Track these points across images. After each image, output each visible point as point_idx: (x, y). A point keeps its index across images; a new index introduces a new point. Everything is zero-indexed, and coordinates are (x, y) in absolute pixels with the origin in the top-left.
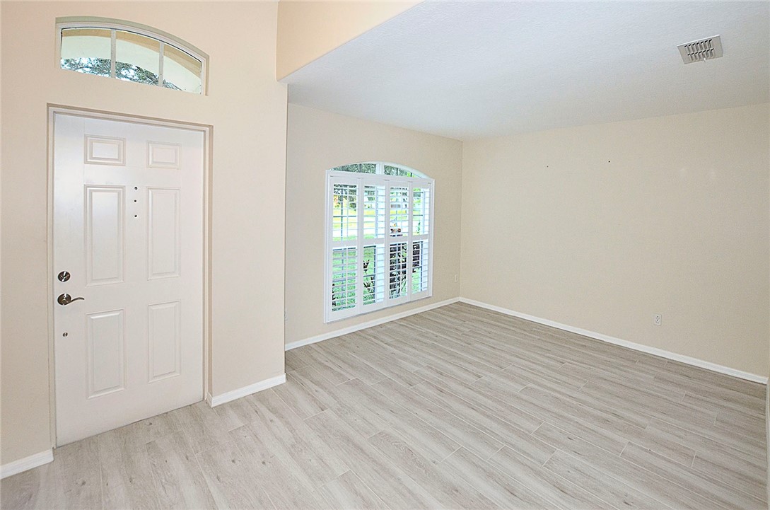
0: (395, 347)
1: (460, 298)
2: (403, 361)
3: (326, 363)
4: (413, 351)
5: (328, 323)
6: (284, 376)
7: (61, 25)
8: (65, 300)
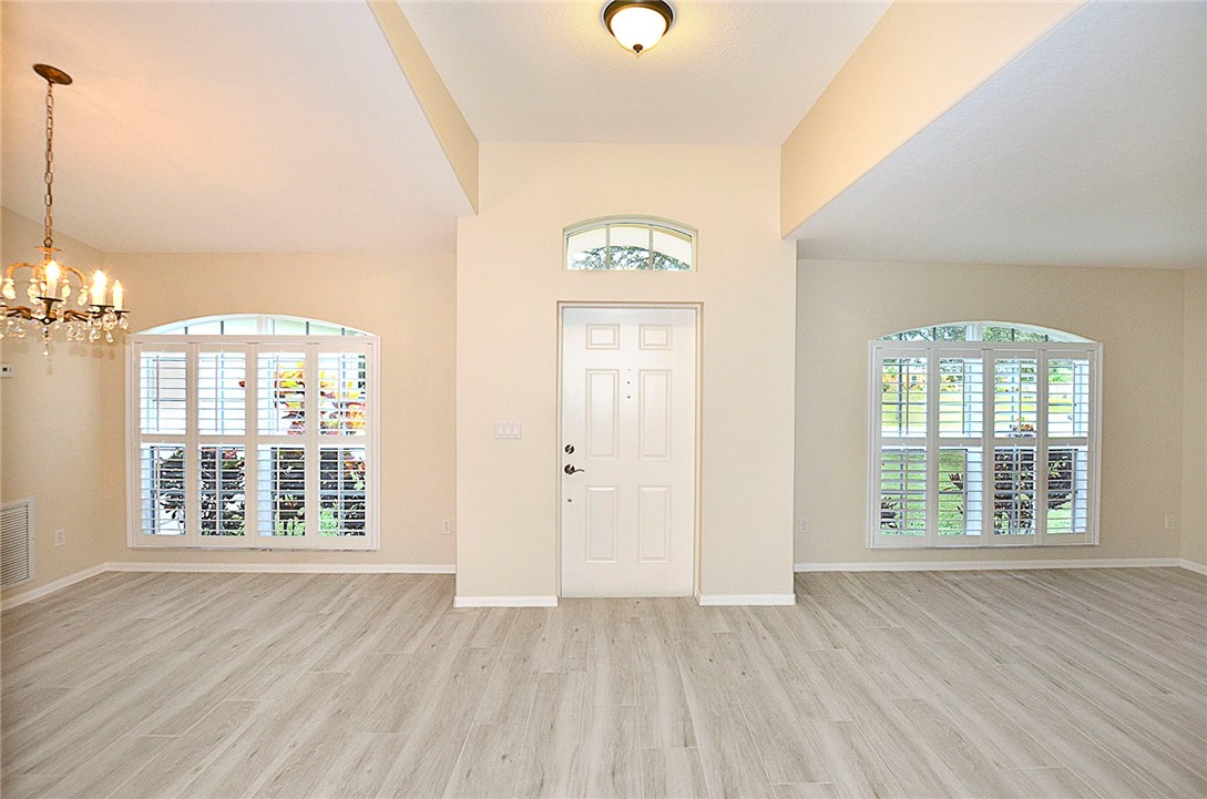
0: (990, 606)
1: (1182, 560)
2: (996, 627)
3: (860, 599)
4: (1027, 619)
5: (873, 549)
6: (793, 596)
7: (566, 233)
8: (569, 470)
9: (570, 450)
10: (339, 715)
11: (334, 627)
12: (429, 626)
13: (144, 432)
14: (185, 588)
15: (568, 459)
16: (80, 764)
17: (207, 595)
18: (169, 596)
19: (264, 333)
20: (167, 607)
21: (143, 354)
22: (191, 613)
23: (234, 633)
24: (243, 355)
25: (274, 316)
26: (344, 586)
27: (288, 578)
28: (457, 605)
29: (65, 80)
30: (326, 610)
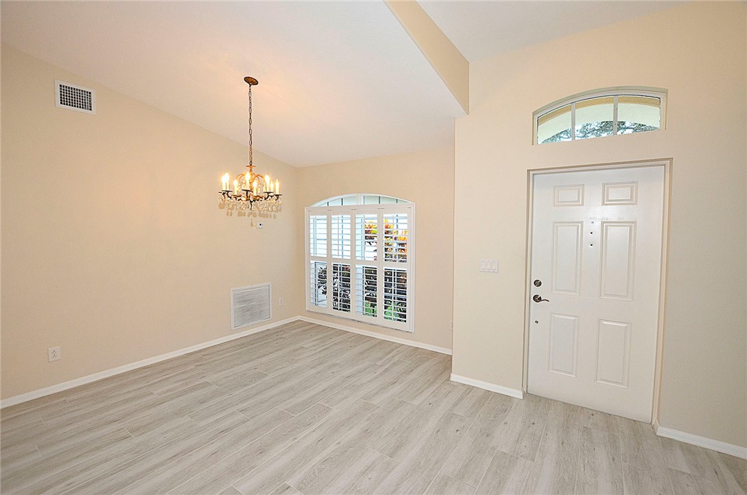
7: (536, 116)
8: (537, 299)
9: (538, 283)
10: (366, 432)
11: (381, 374)
12: (433, 388)
13: (312, 255)
14: (324, 335)
15: (536, 291)
16: (258, 415)
17: (332, 340)
18: (317, 337)
19: (359, 204)
20: (315, 343)
21: (311, 217)
22: (322, 348)
23: (335, 365)
24: (349, 216)
25: (364, 195)
26: (393, 350)
27: (368, 339)
28: (452, 379)
29: (255, 83)
30: (379, 363)
